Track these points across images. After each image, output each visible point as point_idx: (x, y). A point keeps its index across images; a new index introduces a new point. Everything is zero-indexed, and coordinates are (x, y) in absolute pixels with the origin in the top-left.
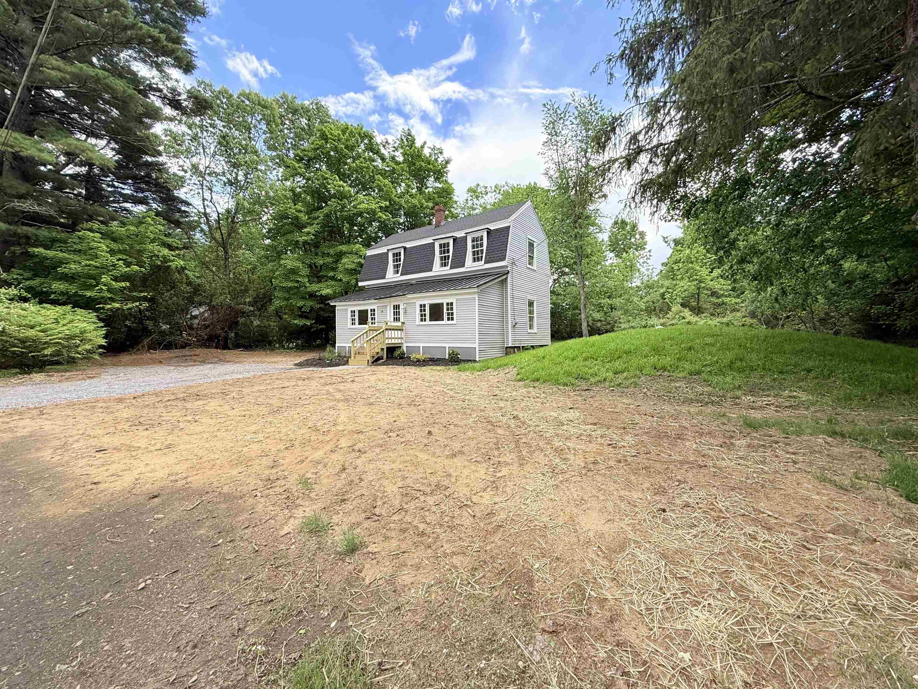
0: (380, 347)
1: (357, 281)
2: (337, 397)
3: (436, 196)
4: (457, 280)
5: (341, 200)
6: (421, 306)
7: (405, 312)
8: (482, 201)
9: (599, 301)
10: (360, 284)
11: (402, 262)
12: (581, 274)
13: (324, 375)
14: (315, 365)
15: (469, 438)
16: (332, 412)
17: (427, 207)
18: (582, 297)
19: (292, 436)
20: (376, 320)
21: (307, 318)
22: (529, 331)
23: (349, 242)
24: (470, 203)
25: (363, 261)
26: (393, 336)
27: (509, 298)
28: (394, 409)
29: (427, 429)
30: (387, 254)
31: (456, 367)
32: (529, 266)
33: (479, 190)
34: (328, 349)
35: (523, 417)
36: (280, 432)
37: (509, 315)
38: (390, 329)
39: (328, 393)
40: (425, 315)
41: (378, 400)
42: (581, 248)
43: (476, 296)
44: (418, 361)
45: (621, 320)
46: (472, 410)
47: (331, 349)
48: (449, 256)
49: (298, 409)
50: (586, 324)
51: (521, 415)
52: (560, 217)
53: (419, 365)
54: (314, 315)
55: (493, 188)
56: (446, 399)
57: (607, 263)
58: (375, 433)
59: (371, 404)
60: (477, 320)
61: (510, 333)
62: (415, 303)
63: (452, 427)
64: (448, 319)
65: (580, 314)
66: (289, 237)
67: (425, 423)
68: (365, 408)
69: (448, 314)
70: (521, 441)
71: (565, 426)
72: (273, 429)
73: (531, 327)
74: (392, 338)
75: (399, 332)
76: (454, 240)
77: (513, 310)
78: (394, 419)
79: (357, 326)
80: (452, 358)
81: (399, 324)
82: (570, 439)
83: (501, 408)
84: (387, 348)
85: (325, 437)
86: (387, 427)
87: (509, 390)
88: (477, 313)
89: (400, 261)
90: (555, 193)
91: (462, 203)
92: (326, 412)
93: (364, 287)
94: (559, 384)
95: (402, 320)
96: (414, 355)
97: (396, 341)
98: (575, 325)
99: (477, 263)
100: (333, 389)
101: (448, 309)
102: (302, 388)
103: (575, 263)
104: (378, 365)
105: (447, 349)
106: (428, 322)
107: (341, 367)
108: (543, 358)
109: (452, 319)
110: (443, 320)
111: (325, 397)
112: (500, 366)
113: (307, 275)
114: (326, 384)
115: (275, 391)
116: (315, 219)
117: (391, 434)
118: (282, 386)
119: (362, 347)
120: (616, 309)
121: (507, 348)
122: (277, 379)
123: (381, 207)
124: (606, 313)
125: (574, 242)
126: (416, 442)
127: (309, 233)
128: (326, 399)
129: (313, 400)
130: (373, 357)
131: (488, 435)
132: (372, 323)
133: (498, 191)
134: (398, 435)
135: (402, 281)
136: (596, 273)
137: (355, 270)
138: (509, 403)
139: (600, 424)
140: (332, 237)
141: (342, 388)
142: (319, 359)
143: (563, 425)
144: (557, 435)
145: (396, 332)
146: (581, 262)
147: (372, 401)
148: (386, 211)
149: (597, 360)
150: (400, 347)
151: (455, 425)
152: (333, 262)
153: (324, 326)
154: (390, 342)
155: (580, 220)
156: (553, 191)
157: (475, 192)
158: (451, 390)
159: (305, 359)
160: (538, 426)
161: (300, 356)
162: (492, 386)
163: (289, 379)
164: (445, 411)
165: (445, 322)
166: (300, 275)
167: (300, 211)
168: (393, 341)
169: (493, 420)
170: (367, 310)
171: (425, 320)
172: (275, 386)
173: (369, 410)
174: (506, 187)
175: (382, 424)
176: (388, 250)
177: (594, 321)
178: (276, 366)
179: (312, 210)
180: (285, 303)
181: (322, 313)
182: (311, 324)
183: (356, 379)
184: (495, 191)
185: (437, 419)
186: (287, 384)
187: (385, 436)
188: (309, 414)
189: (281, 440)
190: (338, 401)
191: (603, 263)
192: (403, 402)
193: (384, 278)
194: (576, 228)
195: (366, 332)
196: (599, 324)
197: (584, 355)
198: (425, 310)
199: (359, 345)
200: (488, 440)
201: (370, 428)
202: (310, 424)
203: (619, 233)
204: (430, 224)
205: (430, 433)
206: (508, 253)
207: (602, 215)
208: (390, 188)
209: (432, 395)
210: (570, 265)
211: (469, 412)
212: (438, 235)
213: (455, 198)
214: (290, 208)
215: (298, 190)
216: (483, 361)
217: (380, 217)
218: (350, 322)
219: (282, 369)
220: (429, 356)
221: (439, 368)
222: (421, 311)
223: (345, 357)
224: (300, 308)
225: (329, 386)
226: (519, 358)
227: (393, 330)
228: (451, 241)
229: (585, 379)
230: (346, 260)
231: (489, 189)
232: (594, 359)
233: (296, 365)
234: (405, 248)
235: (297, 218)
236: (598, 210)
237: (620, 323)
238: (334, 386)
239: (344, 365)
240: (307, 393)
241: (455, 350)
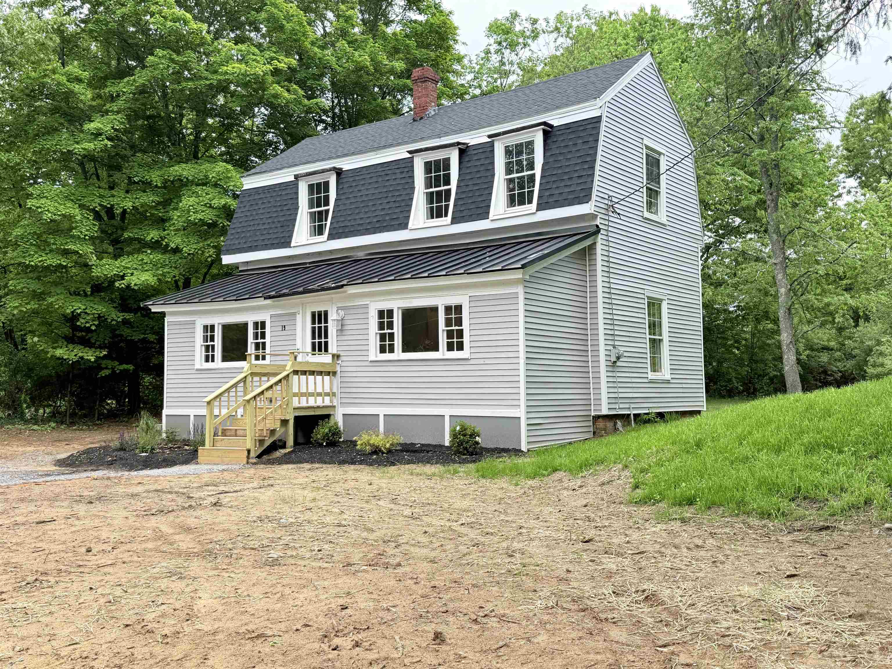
0: (279, 416)
1: (219, 251)
2: (183, 546)
3: (412, 43)
4: (468, 249)
5: (178, 53)
6: (381, 314)
7: (341, 331)
8: (525, 54)
9: (826, 300)
10: (227, 260)
11: (331, 207)
12: (777, 231)
13: (140, 489)
14: (110, 465)
15: (543, 653)
16: (178, 585)
17: (392, 71)
18: (783, 290)
19: (85, 647)
20: (268, 350)
21: (86, 343)
22: (651, 375)
23: (196, 157)
24: (495, 59)
25: (233, 204)
26: (311, 389)
27: (600, 295)
28: (337, 576)
29: (431, 628)
30: (292, 186)
31: (472, 466)
32: (647, 215)
33: (518, 28)
34: (142, 423)
35: (672, 598)
36: (52, 637)
37: (601, 337)
38: (304, 373)
39: (159, 535)
40: (391, 336)
41: (289, 553)
42: (777, 166)
43: (520, 290)
44: (376, 451)
45: (882, 348)
46: (536, 579)
47: (152, 421)
48: (448, 192)
49: (86, 577)
50: (793, 358)
51: (665, 594)
52: (719, 91)
53: (380, 463)
54: (105, 337)
55: (552, 24)
56: (463, 549)
57: (841, 203)
58: (299, 639)
59: (275, 563)
60: (522, 348)
61: (604, 380)
62: (366, 307)
63: (493, 622)
64: (450, 347)
65: (778, 332)
66: (49, 143)
67: (422, 611)
68: (261, 574)
69: (450, 334)
70: (677, 660)
71: (784, 623)
72: (33, 629)
73: (655, 366)
74: (308, 395)
75: (327, 378)
76: (463, 152)
77: (611, 322)
78: (341, 601)
79: (218, 363)
80: (461, 444)
81: (325, 359)
82: (801, 655)
83: (610, 575)
84: (297, 418)
85: (169, 650)
86: (326, 623)
87: (617, 525)
88: (522, 331)
89: (327, 203)
90: (707, 32)
91: (474, 58)
92: (164, 583)
93: (235, 266)
94: (748, 514)
95: (333, 348)
96: (365, 437)
97: (319, 402)
98: (763, 361)
99: (519, 209)
100: (172, 525)
101: (448, 322)
102: (88, 523)
103: (761, 204)
104: (272, 462)
105: (447, 419)
106: (398, 354)
107: (176, 470)
108: (699, 445)
109: (460, 347)
110: (436, 349)
111: (150, 545)
112: (585, 465)
113: (92, 238)
114: (149, 513)
115: (21, 531)
116: (112, 98)
117: (337, 641)
118: (35, 517)
119: (232, 417)
120: (867, 319)
121: (596, 418)
122: (22, 500)
123: (276, 72)
124: (840, 330)
125: (757, 152)
126: (407, 661)
127: (97, 134)
128: (157, 550)
129: (120, 553)
130: (261, 442)
131: (590, 643)
132: (257, 358)
133: (564, 30)
134: (357, 645)
135: (331, 252)
136: (816, 229)
137: (213, 225)
138: (626, 562)
139: (872, 616)
140: (152, 143)
141: (191, 522)
142: (122, 449)
143: (780, 619)
144: (767, 644)
145: (319, 378)
146: (775, 201)
147: (274, 554)
148: (290, 81)
149: (841, 452)
150: (328, 416)
151: (502, 618)
152: (159, 203)
153: (131, 367)
154: (304, 404)
155: (772, 99)
156: (703, 28)
157: (507, 32)
158: (471, 525)
159: (82, 448)
160: (714, 621)
161: (68, 441)
162: (571, 516)
163: (54, 499)
164: (468, 580)
165: (442, 353)
166: (73, 237)
167: (79, 80)
168: (312, 402)
169: (594, 604)
170: (246, 325)
171: (392, 350)
172: (19, 519)
173: (273, 579)
174: (584, 20)
175: (312, 616)
176: (297, 177)
177: (812, 349)
178: (11, 467)
179: (106, 78)
180: (33, 305)
181: (126, 332)
182: (98, 358)
183: (225, 499)
184: (557, 29)
185: (451, 600)
186: (47, 513)
187: (325, 647)
188: (118, 592)
189: (58, 657)
190: (189, 555)
191: (830, 204)
192: (356, 558)
193: (287, 244)
194: (762, 117)
195: (244, 380)
196: (824, 358)
197: (806, 439)
198: (390, 325)
199: (224, 411)
200: (592, 656)
201: (282, 626)
202: (129, 617)
203: (867, 129)
204: (397, 112)
205: (438, 637)
206: (596, 183)
207: (825, 85)
208: (301, 24)
209: (424, 539)
210: (744, 209)
211: (529, 583)
212: (422, 139)
213: (459, 49)
214: (54, 71)
215: (72, 28)
216: (538, 452)
217: (276, 96)
218: (199, 353)
219: (27, 473)
220: (402, 440)
221: (429, 469)
222: (381, 326)
223: (186, 442)
224: (74, 318)
225: (160, 518)
226: (634, 446)
227: (312, 373)
228: (454, 156)
229: (814, 500)
230: (192, 200)
231: (541, 25)
232: (832, 448)
233: (61, 463)
234: (339, 172)
235: (69, 95)
236: (817, 73)
237: (881, 354)
238: (171, 517)
239: (186, 462)
240: (104, 535)
241: (468, 423)
